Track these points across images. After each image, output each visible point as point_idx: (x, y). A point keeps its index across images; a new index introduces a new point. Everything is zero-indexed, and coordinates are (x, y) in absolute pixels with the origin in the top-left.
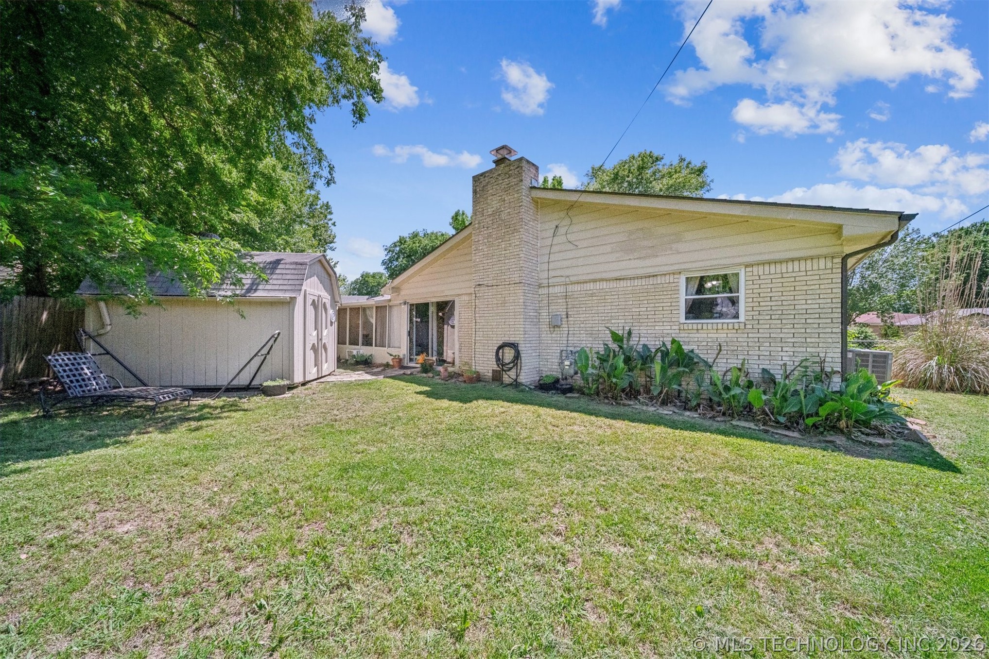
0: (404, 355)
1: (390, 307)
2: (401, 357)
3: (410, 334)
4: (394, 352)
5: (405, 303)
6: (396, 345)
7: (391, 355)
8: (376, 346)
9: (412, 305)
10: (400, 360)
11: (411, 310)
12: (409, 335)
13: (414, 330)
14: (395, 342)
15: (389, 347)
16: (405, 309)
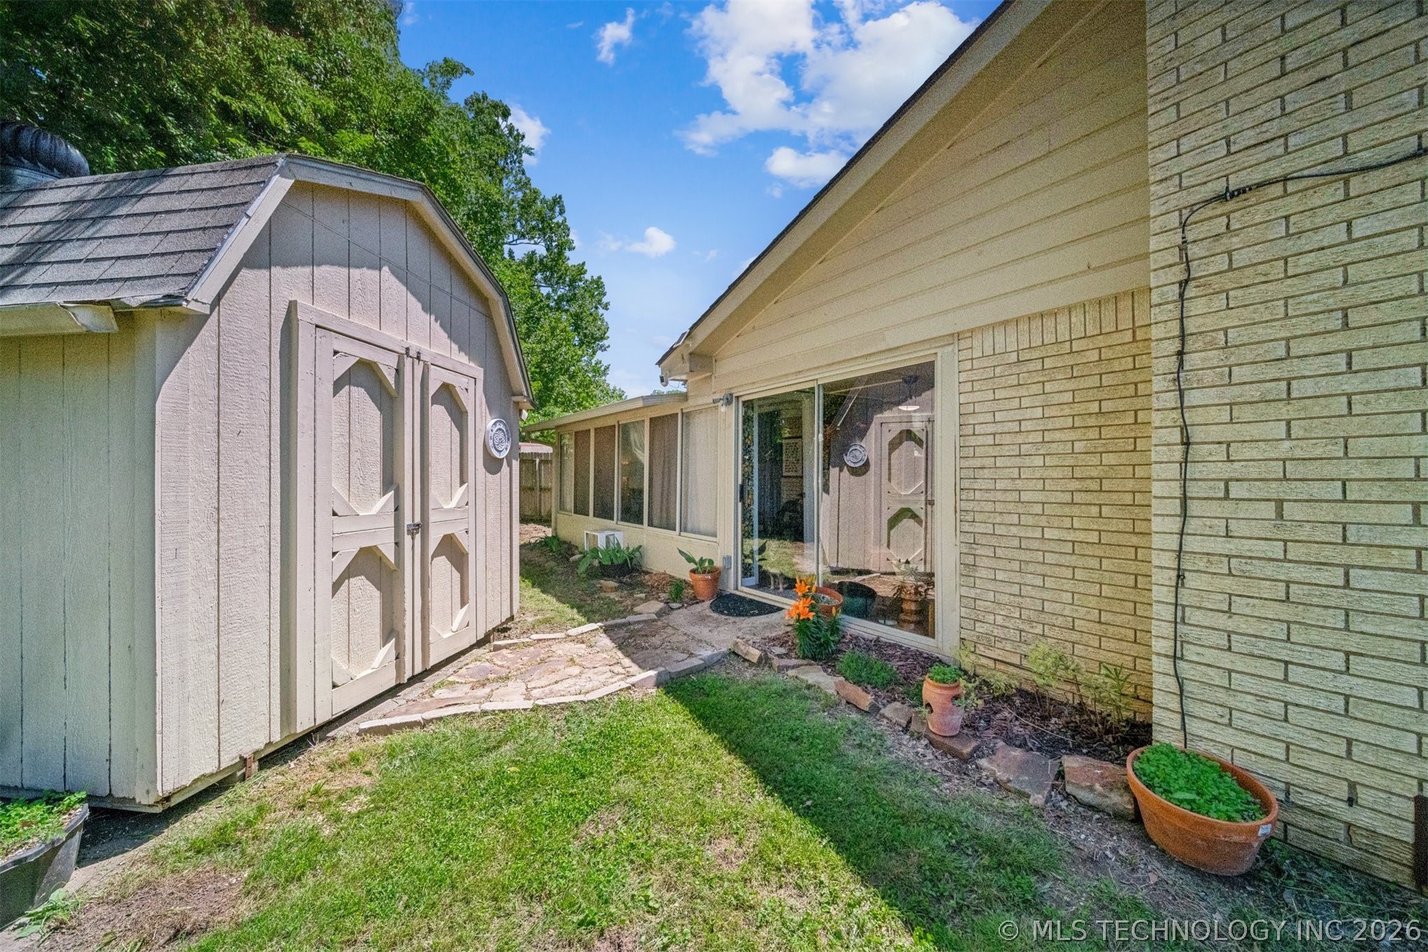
0: (727, 559)
1: (687, 416)
2: (718, 563)
3: (743, 493)
4: (700, 548)
5: (728, 402)
6: (703, 526)
7: (690, 560)
8: (651, 524)
9: (748, 405)
10: (716, 575)
11: (747, 420)
12: (742, 498)
13: (756, 482)
14: (700, 514)
15: (684, 529)
16: (730, 417)
